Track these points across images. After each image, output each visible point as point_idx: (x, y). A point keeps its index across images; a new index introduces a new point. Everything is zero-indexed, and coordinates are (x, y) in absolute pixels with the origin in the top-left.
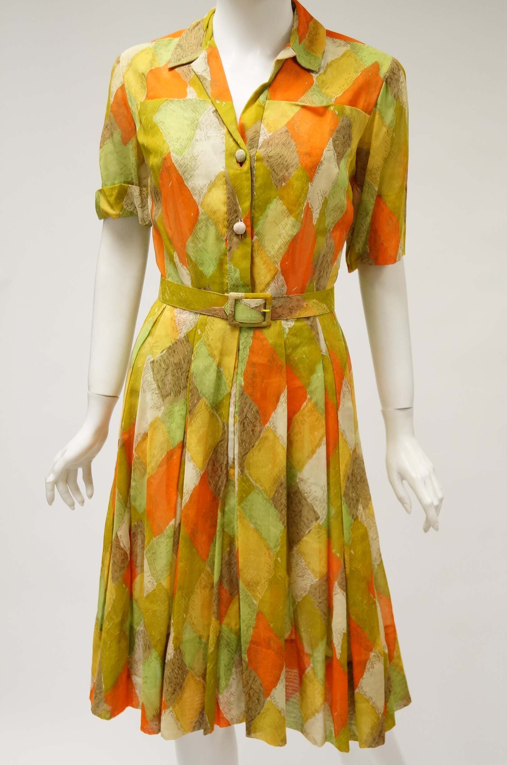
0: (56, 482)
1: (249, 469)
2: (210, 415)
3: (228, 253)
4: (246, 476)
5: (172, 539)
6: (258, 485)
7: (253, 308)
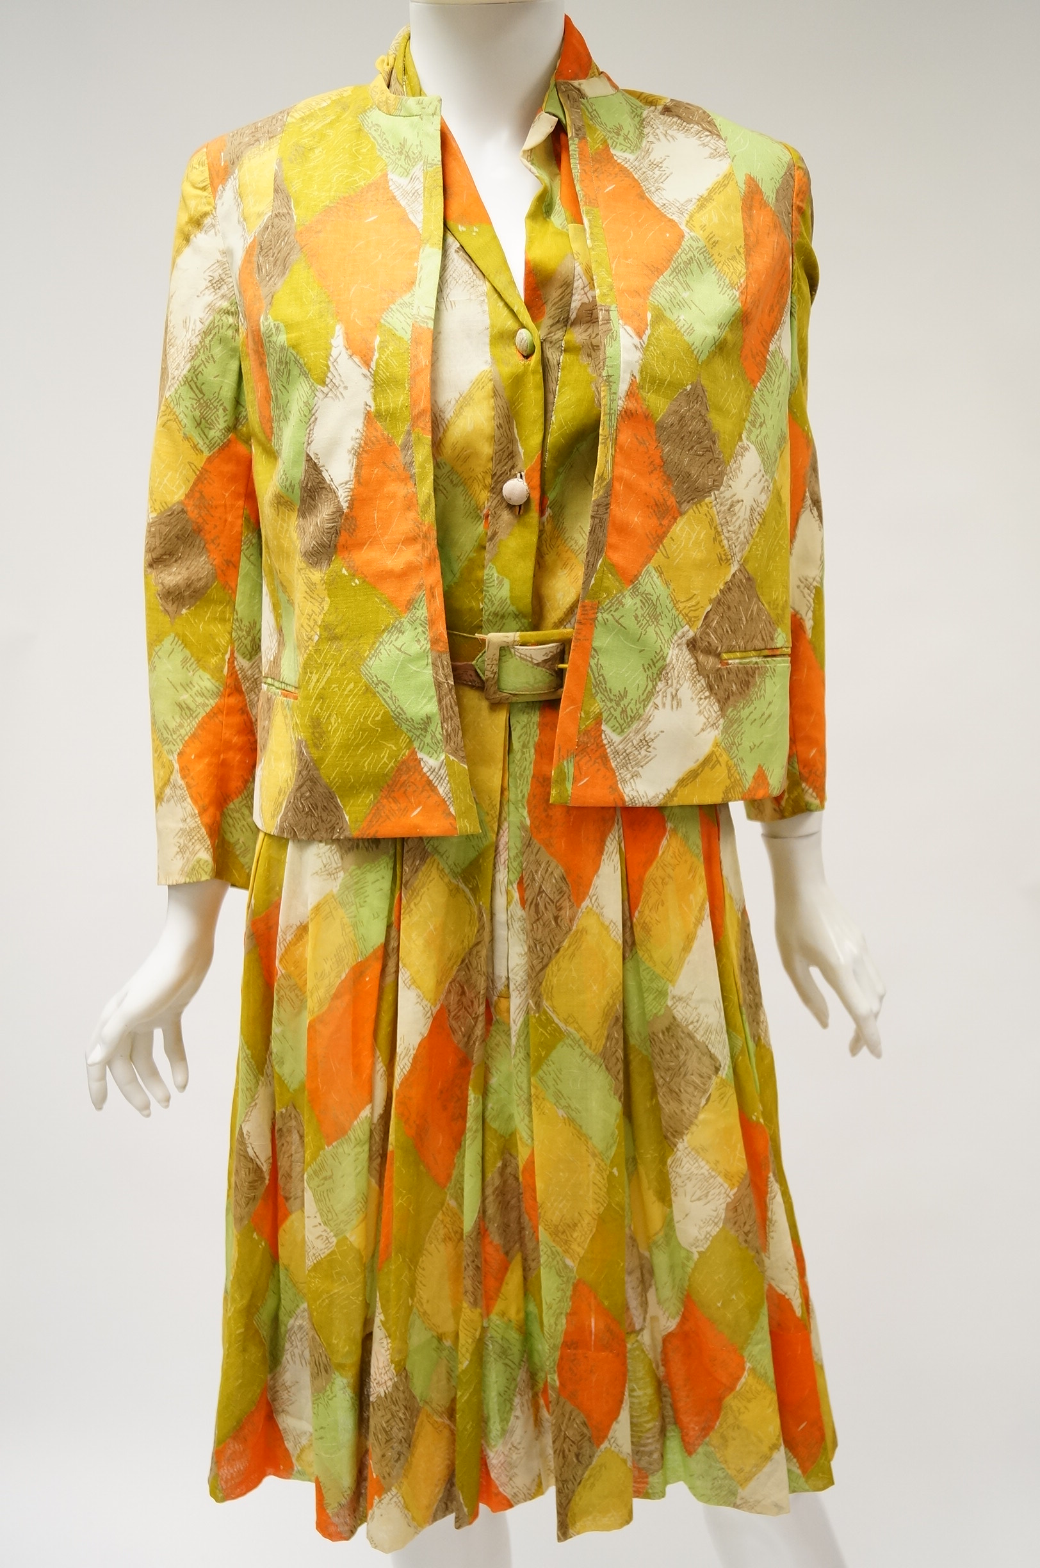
0: (108, 1062)
1: (551, 998)
2: (451, 891)
3: (487, 544)
4: (545, 1013)
5: (366, 1147)
6: (572, 1030)
7: (538, 665)
